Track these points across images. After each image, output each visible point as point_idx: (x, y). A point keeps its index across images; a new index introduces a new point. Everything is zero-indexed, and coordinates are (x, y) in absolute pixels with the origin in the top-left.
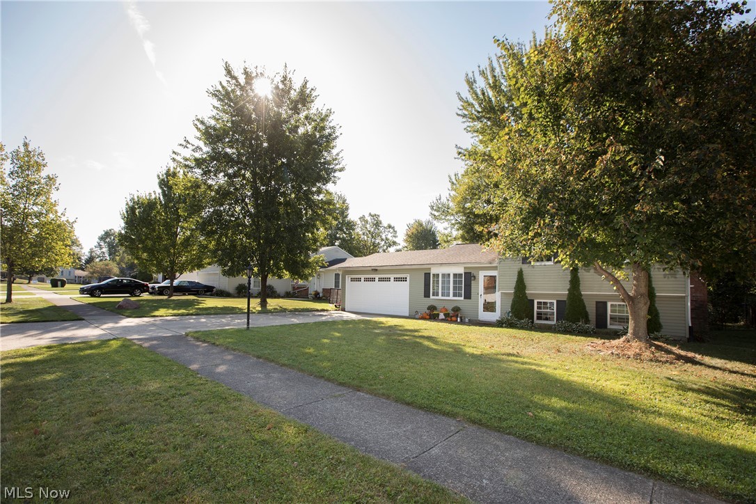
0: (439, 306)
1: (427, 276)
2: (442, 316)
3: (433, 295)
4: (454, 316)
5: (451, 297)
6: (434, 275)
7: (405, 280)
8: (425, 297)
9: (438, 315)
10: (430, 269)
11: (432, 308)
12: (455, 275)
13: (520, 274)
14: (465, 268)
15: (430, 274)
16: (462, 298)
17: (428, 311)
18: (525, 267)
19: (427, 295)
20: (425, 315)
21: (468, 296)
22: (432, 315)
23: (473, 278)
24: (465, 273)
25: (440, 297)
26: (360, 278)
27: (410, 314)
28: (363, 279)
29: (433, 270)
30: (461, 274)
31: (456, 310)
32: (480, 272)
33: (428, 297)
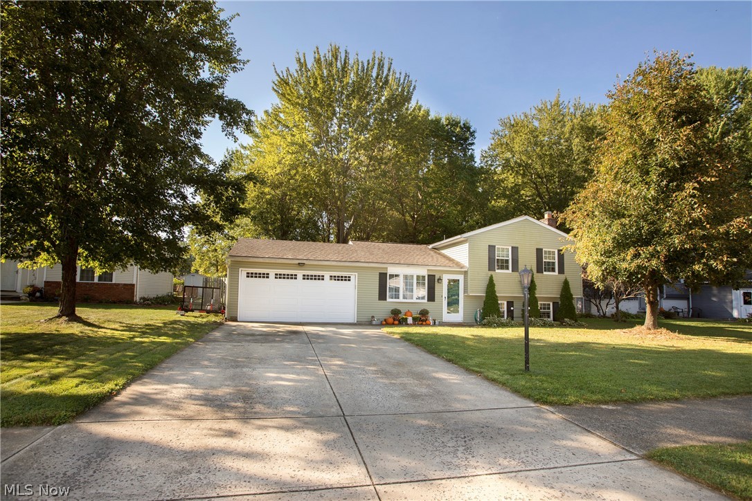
0: (403, 309)
1: (383, 278)
2: (410, 320)
3: (392, 297)
4: (424, 320)
5: (415, 300)
6: (390, 275)
7: (348, 279)
9: (405, 319)
10: (387, 268)
11: (396, 312)
12: (418, 277)
13: (492, 279)
14: (428, 270)
15: (386, 274)
16: (426, 301)
17: (392, 316)
18: (492, 273)
19: (382, 296)
21: (431, 297)
22: (398, 320)
23: (436, 280)
24: (429, 276)
25: (401, 299)
26: (266, 272)
27: (359, 320)
28: (272, 276)
29: (391, 270)
30: (424, 277)
31: (424, 313)
32: (443, 275)
33: (385, 299)
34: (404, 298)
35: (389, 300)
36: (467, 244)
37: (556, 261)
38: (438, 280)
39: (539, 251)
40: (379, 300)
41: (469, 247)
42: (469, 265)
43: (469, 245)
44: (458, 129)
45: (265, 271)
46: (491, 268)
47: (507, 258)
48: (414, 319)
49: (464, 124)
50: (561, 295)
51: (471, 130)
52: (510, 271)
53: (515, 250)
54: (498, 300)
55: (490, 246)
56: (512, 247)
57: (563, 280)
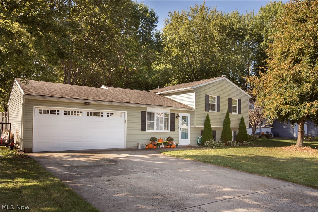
1: (144, 114)
3: (148, 129)
5: (163, 131)
6: (149, 113)
9: (160, 144)
11: (153, 140)
12: (165, 114)
13: (208, 116)
14: (171, 110)
15: (146, 112)
16: (169, 131)
18: (207, 113)
19: (143, 129)
20: (151, 146)
21: (173, 128)
23: (176, 117)
24: (171, 114)
25: (155, 130)
26: (56, 110)
27: (128, 146)
28: (62, 112)
29: (149, 110)
30: (168, 114)
32: (180, 113)
33: (145, 130)
34: (157, 129)
35: (147, 131)
36: (195, 93)
37: (237, 105)
38: (177, 116)
39: (230, 99)
40: (141, 131)
41: (196, 95)
42: (196, 107)
43: (196, 94)
45: (56, 108)
46: (207, 110)
47: (214, 103)
48: (165, 144)
50: (240, 126)
52: (216, 111)
53: (219, 98)
55: (206, 95)
56: (217, 96)
57: (241, 118)
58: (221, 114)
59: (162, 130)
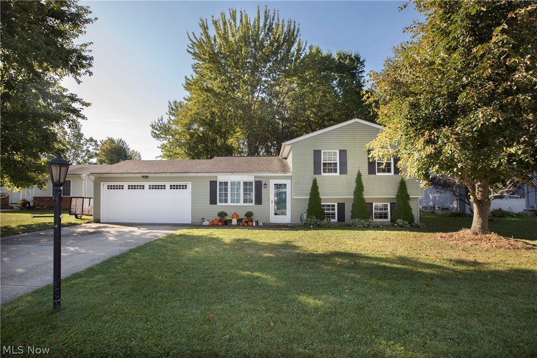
0: (230, 213)
1: (213, 184)
2: (234, 222)
3: (221, 201)
4: (247, 221)
5: (242, 203)
6: (220, 182)
7: (185, 187)
8: (211, 203)
9: (230, 221)
10: (217, 177)
11: (222, 215)
12: (245, 184)
13: (315, 182)
14: (255, 177)
15: (216, 182)
16: (253, 204)
17: (218, 218)
18: (317, 176)
19: (213, 201)
20: (216, 222)
21: (259, 201)
22: (223, 221)
23: (263, 186)
24: (256, 181)
25: (229, 203)
26: (121, 185)
27: (193, 221)
28: (126, 187)
29: (221, 178)
30: (251, 183)
31: (249, 215)
32: (271, 180)
33: (216, 203)
34: (232, 202)
35: (218, 204)
37: (392, 161)
38: (265, 185)
41: (293, 154)
42: (293, 170)
43: (293, 151)
44: (347, 61)
47: (334, 162)
48: (239, 221)
49: (355, 56)
50: (397, 196)
51: (361, 60)
52: (338, 174)
53: (343, 152)
54: (320, 202)
55: (315, 151)
56: (340, 151)
57: (400, 181)
58: (349, 177)
59: (240, 202)
